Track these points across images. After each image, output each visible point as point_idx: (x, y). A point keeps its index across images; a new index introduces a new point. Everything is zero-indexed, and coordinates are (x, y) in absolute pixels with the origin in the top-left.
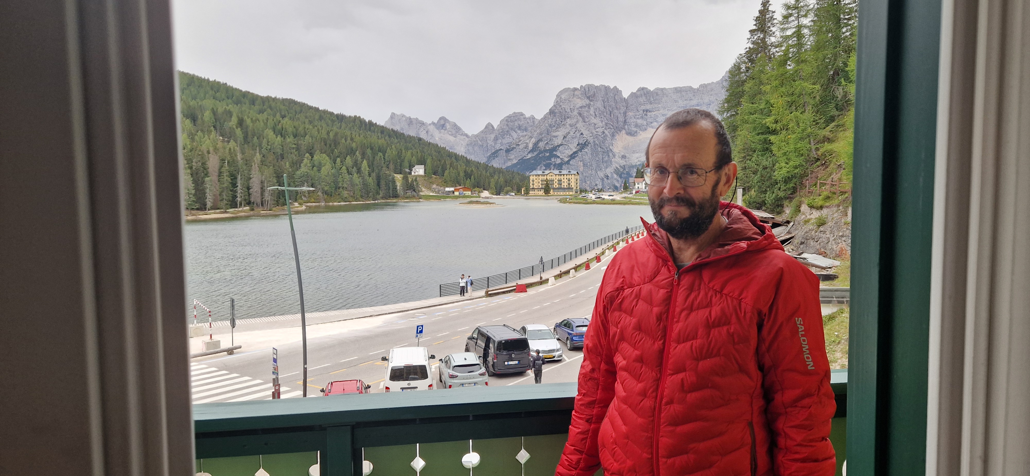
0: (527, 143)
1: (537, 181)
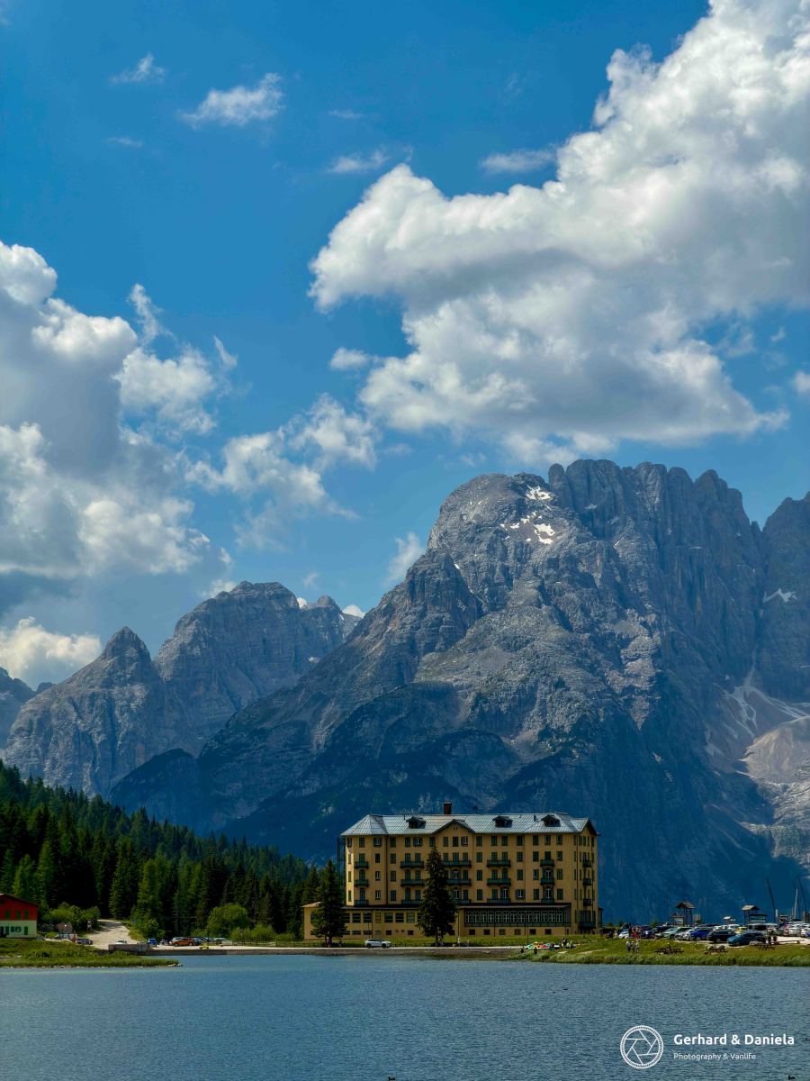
0: (304, 724)
1: (380, 867)
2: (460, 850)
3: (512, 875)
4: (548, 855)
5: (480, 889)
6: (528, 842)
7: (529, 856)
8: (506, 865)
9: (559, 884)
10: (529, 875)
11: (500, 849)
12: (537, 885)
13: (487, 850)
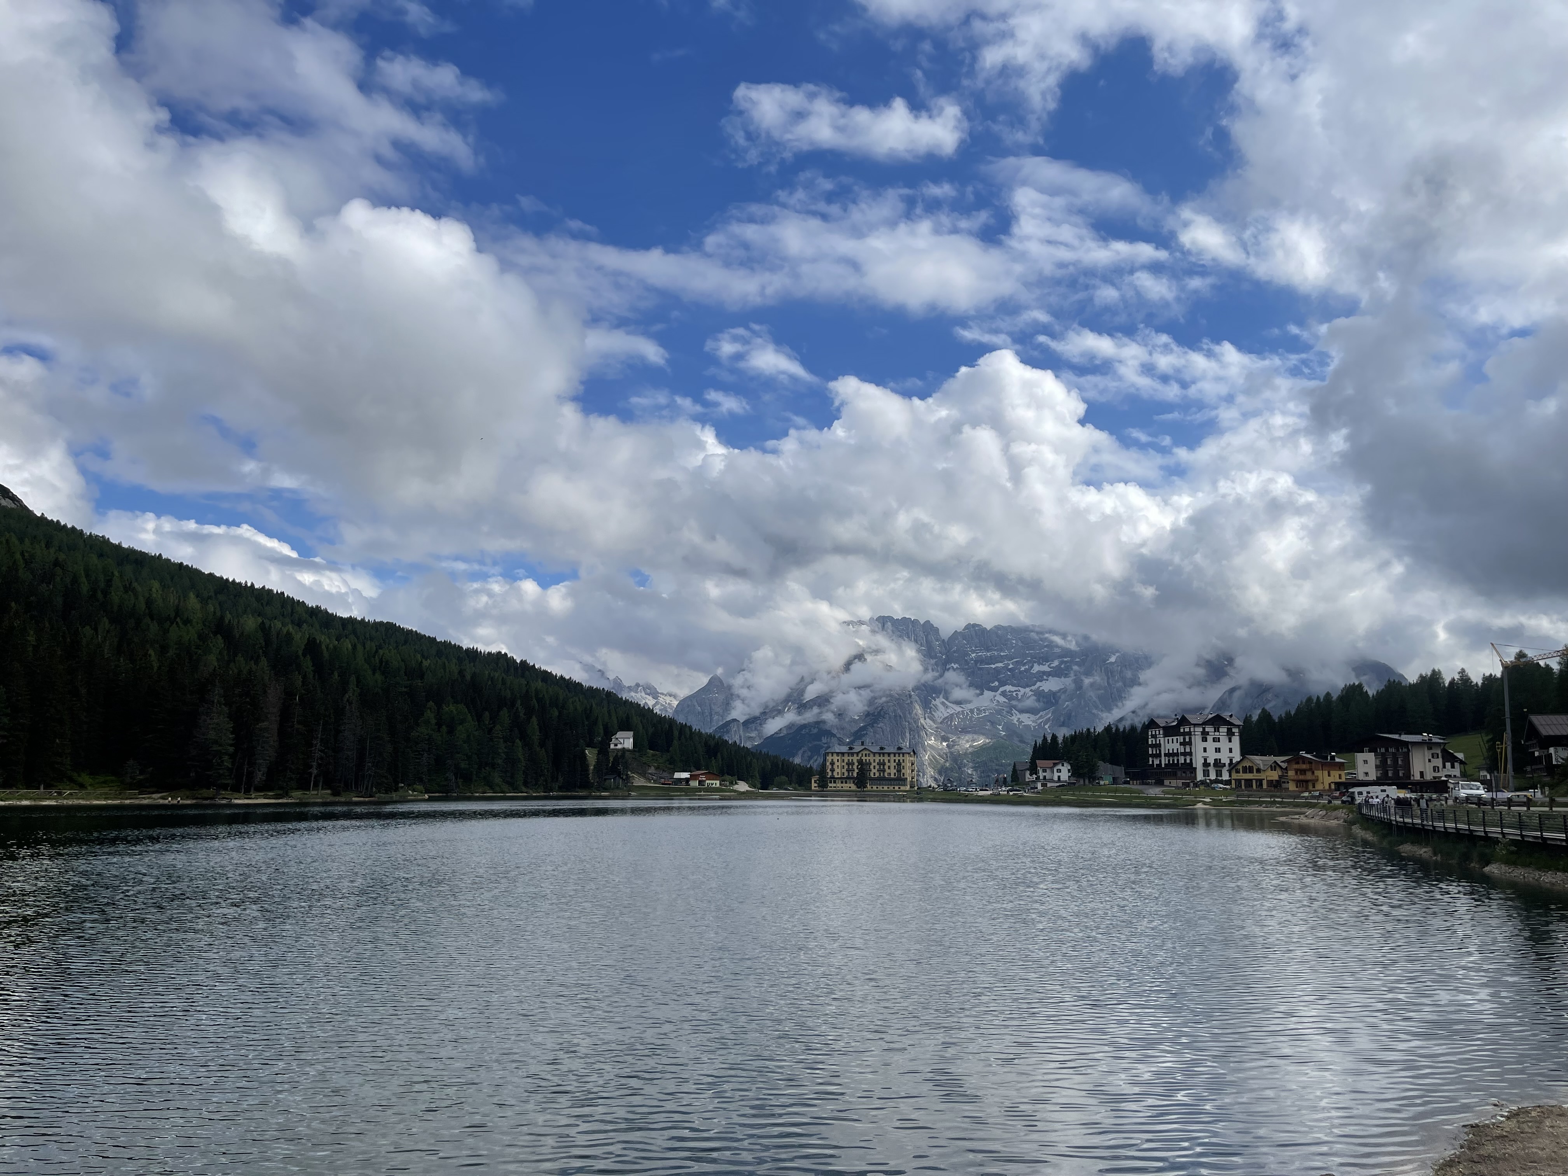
1: (839, 764)
2: (868, 758)
3: (886, 767)
4: (899, 760)
5: (874, 772)
6: (892, 755)
7: (892, 761)
8: (884, 764)
9: (903, 771)
10: (892, 768)
11: (882, 758)
12: (895, 771)
13: (877, 758)
